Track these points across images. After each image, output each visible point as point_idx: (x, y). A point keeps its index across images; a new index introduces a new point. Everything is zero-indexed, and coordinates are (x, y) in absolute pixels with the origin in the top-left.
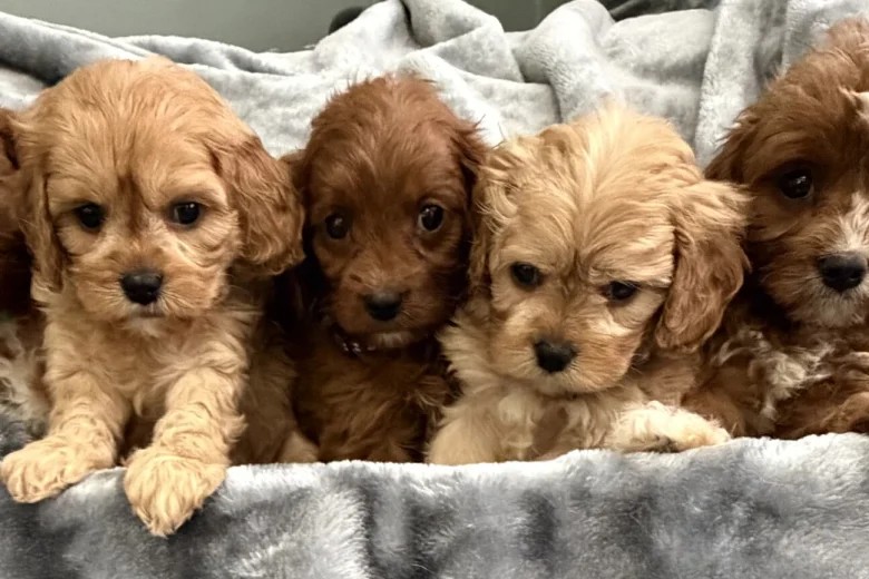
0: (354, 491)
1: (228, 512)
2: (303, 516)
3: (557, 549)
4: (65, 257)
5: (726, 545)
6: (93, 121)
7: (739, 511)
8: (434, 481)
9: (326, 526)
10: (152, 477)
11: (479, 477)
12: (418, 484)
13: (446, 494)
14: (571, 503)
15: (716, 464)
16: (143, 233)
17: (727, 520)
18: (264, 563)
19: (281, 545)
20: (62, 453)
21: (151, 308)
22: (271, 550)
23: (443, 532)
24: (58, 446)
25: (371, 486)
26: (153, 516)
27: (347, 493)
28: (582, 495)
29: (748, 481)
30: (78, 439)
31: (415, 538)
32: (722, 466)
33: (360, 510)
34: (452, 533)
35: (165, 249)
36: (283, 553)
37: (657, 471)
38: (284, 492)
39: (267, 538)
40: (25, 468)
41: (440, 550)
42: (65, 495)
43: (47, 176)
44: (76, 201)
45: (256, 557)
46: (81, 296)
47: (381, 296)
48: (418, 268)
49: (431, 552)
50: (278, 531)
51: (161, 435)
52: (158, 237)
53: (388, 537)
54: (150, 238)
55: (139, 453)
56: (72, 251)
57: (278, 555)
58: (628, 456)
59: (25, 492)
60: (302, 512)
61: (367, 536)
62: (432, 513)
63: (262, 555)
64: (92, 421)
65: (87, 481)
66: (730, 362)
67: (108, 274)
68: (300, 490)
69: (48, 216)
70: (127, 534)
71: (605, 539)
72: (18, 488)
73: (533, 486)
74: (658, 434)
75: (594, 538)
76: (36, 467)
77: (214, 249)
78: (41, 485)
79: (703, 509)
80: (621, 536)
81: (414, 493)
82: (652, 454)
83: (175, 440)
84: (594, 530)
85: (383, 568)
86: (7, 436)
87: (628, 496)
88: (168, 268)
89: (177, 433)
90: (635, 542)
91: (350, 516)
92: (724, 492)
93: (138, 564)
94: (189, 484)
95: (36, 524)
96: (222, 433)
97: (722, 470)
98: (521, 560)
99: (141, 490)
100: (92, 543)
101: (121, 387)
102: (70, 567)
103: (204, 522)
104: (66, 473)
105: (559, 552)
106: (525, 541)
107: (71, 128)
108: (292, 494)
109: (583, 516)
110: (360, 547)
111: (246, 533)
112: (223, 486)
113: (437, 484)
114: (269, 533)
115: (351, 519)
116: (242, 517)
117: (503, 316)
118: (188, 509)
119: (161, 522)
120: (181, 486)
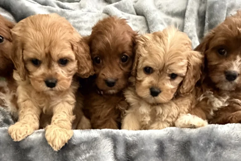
0: (110, 139)
1: (74, 143)
2: (96, 145)
3: (165, 154)
5: (209, 154)
7: (212, 145)
9: (103, 149)
10: (53, 134)
11: (144, 135)
12: (127, 136)
13: (135, 140)
14: (168, 142)
15: (206, 132)
16: (52, 69)
18: (86, 159)
19: (91, 153)
20: (26, 126)
21: (53, 89)
22: (88, 155)
23: (135, 150)
24: (24, 124)
25: (114, 137)
26: (54, 145)
27: (108, 139)
28: (171, 140)
29: (215, 137)
30: (30, 121)
31: (127, 151)
32: (208, 133)
33: (112, 144)
34: (137, 150)
36: (92, 156)
37: (191, 134)
38: (90, 138)
39: (86, 151)
40: (16, 131)
41: (134, 155)
42: (27, 138)
43: (23, 49)
44: (32, 58)
45: (83, 157)
47: (110, 80)
48: (121, 73)
49: (131, 155)
50: (89, 149)
51: (54, 121)
53: (120, 151)
54: (54, 70)
55: (49, 126)
56: (30, 71)
57: (89, 157)
58: (182, 129)
59: (17, 138)
61: (114, 151)
62: (131, 145)
63: (85, 156)
64: (33, 115)
65: (33, 134)
66: (203, 100)
68: (95, 138)
69: (23, 61)
70: (46, 150)
71: (177, 152)
72: (15, 137)
73: (159, 138)
76: (20, 131)
77: (70, 71)
78: (21, 136)
79: (203, 144)
80: (182, 151)
81: (126, 139)
82: (189, 129)
83: (58, 122)
84: (175, 149)
86: (4, 117)
87: (184, 141)
88: (59, 78)
89: (59, 120)
90: (185, 153)
91: (109, 146)
92: (208, 140)
94: (64, 136)
95: (19, 147)
96: (70, 120)
97: (208, 134)
98: (156, 158)
99: (51, 138)
100: (36, 152)
101: (40, 105)
103: (68, 146)
104: (28, 132)
106: (157, 153)
108: (93, 139)
109: (172, 146)
110: (113, 154)
111: (80, 150)
112: (73, 136)
113: (133, 137)
114: (87, 150)
115: (110, 147)
116: (79, 145)
117: (141, 81)
118: (64, 143)
119: (56, 147)
120: (62, 137)
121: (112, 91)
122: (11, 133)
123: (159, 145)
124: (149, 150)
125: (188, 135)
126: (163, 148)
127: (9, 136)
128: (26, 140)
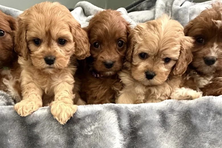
0: (114, 111)
1: (79, 117)
3: (167, 124)
4: (29, 52)
5: (210, 122)
6: (41, 17)
7: (212, 114)
8: (134, 108)
9: (108, 120)
10: (59, 108)
11: (145, 107)
12: (129, 109)
13: (138, 111)
14: (169, 113)
15: (204, 103)
16: (52, 46)
17: (209, 116)
18: (91, 130)
19: (96, 125)
20: (32, 103)
21: (52, 66)
22: (93, 127)
23: (138, 121)
24: (30, 101)
25: (117, 109)
26: (60, 119)
28: (172, 110)
29: (212, 106)
31: (130, 123)
32: (205, 103)
33: (116, 116)
34: (140, 121)
35: (56, 51)
36: (97, 128)
37: (190, 104)
38: (94, 112)
39: (91, 124)
40: (23, 107)
41: (137, 126)
42: (33, 114)
43: (27, 30)
44: (34, 38)
45: (89, 129)
46: (33, 62)
47: (109, 62)
49: (135, 126)
50: (94, 122)
52: (55, 48)
53: (124, 122)
54: (53, 48)
56: (32, 50)
57: (95, 128)
59: (23, 113)
60: (100, 117)
61: (118, 122)
62: (134, 116)
63: (91, 128)
64: (36, 95)
65: (38, 110)
67: (41, 56)
68: (98, 111)
69: (26, 40)
70: (52, 124)
71: (178, 122)
72: (21, 113)
73: (160, 109)
74: (188, 95)
75: (176, 121)
76: (26, 107)
77: (68, 51)
78: (27, 111)
79: (203, 113)
80: (183, 121)
81: (129, 111)
83: (62, 99)
84: (176, 119)
85: (124, 131)
86: (7, 100)
87: (184, 111)
88: (57, 56)
89: (62, 97)
90: (187, 122)
92: (207, 109)
93: (55, 132)
94: (69, 110)
95: (25, 122)
97: (205, 104)
98: (159, 127)
100: (42, 127)
101: (42, 87)
102: (36, 133)
103: (73, 120)
104: (34, 108)
105: (168, 125)
106: (160, 123)
107: (35, 19)
108: (97, 112)
109: (173, 116)
110: (117, 125)
111: (85, 123)
112: (77, 110)
113: (135, 109)
114: (92, 122)
115: (114, 118)
116: (84, 118)
117: (136, 66)
118: (69, 117)
119: (63, 120)
120: (67, 111)
121: (109, 73)
122: (17, 110)
123: (161, 116)
124: (153, 120)
125: (187, 106)
126: (165, 118)
127: (16, 112)
128: (32, 116)
